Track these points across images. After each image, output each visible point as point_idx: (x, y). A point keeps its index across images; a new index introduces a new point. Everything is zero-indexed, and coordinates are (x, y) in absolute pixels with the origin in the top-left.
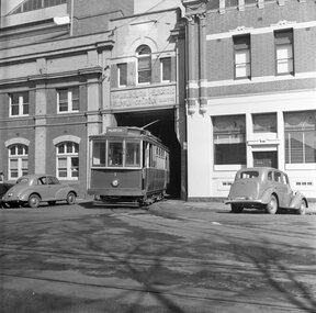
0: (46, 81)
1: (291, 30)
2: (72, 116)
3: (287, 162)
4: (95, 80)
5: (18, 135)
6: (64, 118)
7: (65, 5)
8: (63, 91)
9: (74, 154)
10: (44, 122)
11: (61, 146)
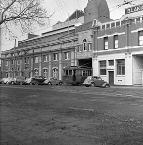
0: (62, 50)
3: (117, 74)
4: (73, 50)
5: (55, 66)
6: (66, 61)
7: (83, 17)
10: (61, 62)
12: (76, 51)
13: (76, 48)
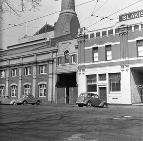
0: (37, 63)
1: (111, 45)
2: (44, 75)
3: (110, 91)
4: (51, 62)
7: (54, 31)
8: (41, 66)
9: (45, 88)
10: (35, 77)
11: (41, 85)
12: (55, 64)
13: (55, 60)
